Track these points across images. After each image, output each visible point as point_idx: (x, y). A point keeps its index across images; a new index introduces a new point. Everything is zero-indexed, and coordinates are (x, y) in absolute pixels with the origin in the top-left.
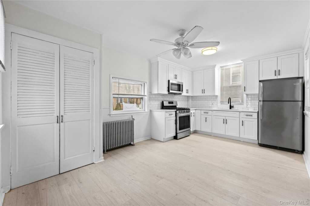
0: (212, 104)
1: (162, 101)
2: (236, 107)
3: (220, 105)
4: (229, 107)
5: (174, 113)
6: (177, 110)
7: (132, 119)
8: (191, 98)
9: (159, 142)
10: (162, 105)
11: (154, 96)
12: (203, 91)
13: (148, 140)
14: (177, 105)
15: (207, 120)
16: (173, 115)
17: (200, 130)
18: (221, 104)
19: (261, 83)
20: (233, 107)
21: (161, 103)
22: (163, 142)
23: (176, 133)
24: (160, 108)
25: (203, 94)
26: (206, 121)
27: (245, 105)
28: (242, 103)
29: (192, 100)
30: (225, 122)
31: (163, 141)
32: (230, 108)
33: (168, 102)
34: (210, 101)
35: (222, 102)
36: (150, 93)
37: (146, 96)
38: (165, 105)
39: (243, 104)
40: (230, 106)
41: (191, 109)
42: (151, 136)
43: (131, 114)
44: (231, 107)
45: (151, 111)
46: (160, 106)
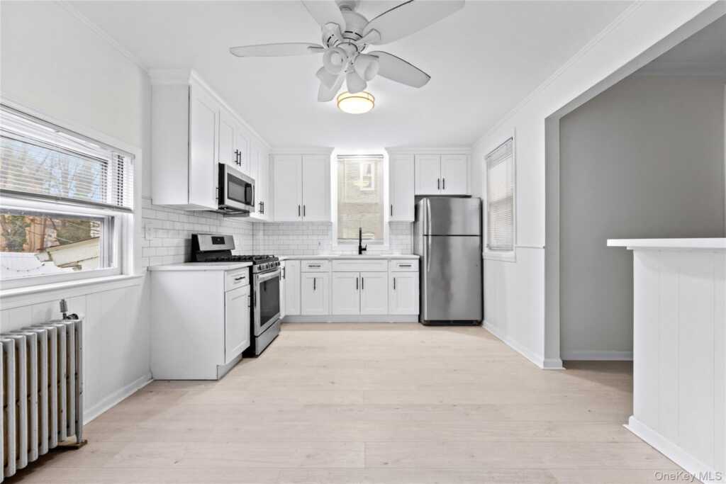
0: (319, 244)
1: (191, 233)
2: (372, 251)
3: (336, 245)
4: (358, 249)
5: (246, 273)
6: (255, 263)
7: (65, 317)
8: (262, 228)
9: (203, 386)
10: (190, 249)
11: (161, 215)
12: (302, 211)
13: (139, 393)
14: (234, 249)
15: (316, 286)
16: (243, 280)
17: (298, 313)
18: (339, 243)
19: (428, 201)
20: (365, 249)
21: (187, 241)
22: (216, 380)
23: (253, 338)
24: (182, 258)
25: (299, 219)
26: (315, 288)
27: (386, 244)
28: (380, 241)
29: (264, 235)
30: (360, 284)
31: (216, 378)
32: (360, 253)
33: (209, 239)
34: (315, 238)
35: (341, 240)
36: (148, 199)
37: (128, 210)
38: (203, 248)
39: (382, 243)
40: (360, 247)
41: (280, 259)
42: (150, 371)
43: (61, 296)
44: (361, 250)
45: (150, 271)
46: (182, 251)
